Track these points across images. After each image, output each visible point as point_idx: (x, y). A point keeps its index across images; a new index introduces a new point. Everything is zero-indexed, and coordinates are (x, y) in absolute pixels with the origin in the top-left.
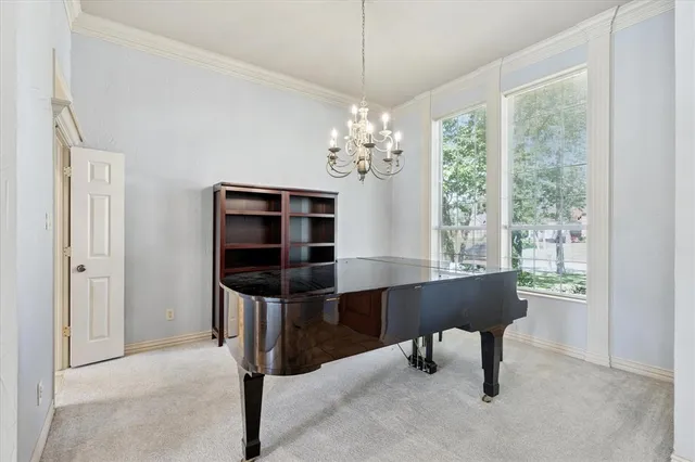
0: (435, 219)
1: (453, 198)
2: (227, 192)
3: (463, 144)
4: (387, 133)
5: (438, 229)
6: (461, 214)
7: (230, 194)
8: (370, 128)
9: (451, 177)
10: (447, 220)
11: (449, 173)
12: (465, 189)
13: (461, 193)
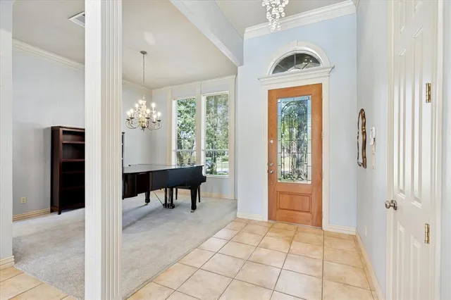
0: (174, 146)
1: (183, 135)
2: (64, 131)
3: (188, 107)
4: (154, 112)
5: (175, 151)
6: (188, 143)
7: (65, 132)
8: (148, 111)
9: (182, 124)
10: (180, 146)
11: (181, 122)
12: (189, 130)
13: (187, 132)
